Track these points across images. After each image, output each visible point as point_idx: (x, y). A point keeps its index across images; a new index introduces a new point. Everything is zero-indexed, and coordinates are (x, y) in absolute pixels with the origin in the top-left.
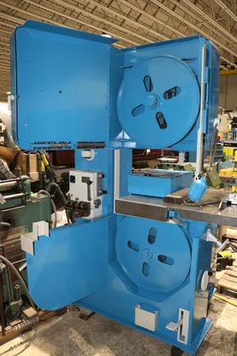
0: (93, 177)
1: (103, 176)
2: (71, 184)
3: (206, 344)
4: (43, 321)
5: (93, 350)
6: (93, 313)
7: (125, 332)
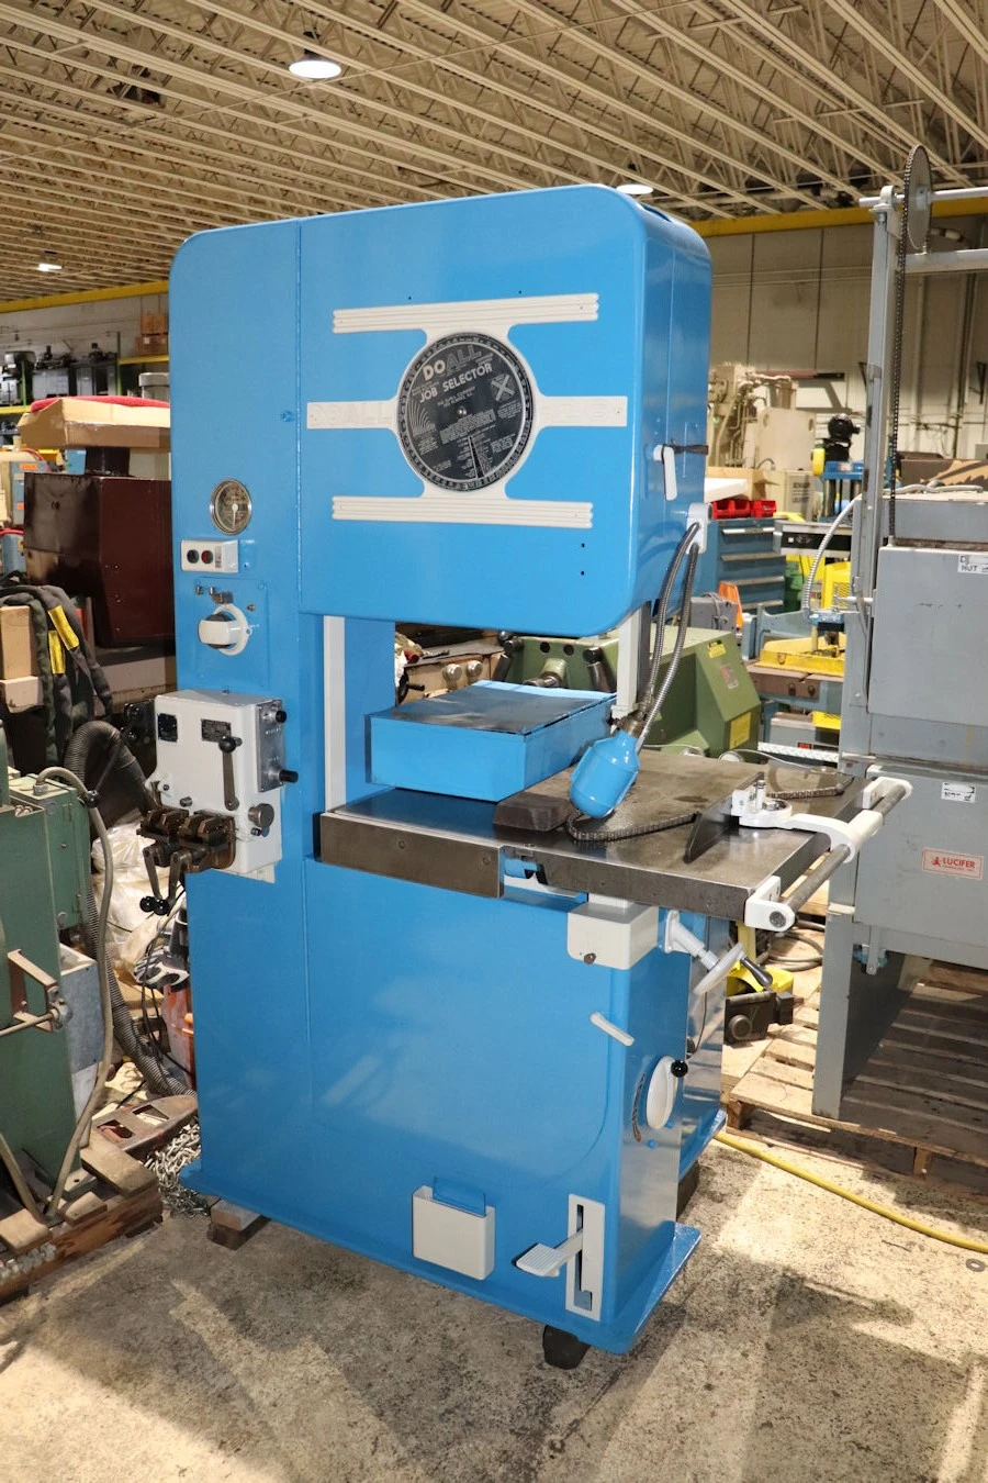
0: (243, 721)
1: (282, 717)
2: (162, 746)
3: (672, 1317)
4: (74, 1257)
5: (260, 1356)
6: (262, 1222)
7: (378, 1285)
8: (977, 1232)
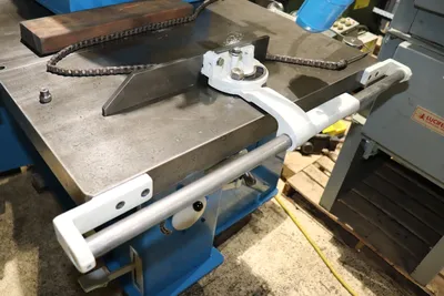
8: (369, 291)
